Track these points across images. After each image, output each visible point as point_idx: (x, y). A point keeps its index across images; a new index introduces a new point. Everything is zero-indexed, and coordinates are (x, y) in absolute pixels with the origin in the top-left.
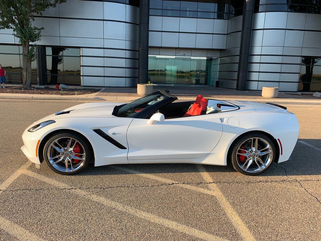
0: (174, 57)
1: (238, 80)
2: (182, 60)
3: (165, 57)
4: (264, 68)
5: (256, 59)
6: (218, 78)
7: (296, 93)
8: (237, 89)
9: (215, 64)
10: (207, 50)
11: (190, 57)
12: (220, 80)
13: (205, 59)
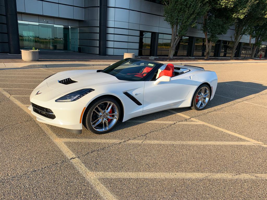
0: (37, 24)
1: (100, 47)
2: (41, 27)
3: (28, 23)
4: (117, 38)
5: (110, 31)
6: (78, 44)
7: (138, 57)
8: (100, 54)
9: (74, 33)
10: (68, 20)
11: (53, 25)
12: (81, 47)
13: (62, 28)
